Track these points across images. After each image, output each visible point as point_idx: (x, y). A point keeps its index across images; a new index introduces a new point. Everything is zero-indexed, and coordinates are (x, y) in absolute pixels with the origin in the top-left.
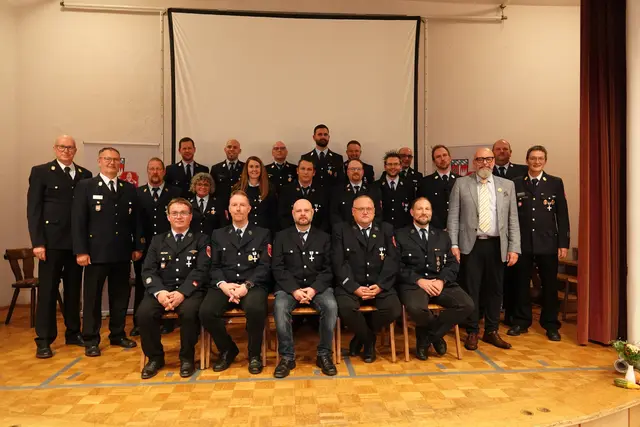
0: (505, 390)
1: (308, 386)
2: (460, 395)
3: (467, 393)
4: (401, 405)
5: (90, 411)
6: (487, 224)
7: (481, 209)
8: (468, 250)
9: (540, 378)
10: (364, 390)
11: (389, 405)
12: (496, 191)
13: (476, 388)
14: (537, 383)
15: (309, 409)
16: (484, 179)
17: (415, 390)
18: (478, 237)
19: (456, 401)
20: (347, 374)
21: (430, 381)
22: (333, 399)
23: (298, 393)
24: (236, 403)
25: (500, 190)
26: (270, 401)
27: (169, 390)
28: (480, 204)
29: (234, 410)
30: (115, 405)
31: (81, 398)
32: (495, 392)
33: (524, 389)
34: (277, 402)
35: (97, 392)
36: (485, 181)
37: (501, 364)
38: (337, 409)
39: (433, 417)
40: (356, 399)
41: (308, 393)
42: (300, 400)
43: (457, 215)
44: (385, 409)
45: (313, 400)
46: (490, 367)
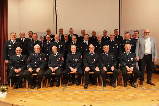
0: (146, 95)
1: (92, 92)
2: (133, 95)
3: (135, 95)
4: (117, 98)
5: (39, 97)
6: (148, 51)
7: (146, 47)
8: (142, 58)
9: (156, 92)
10: (107, 94)
11: (114, 98)
12: (151, 42)
13: (138, 94)
14: (155, 93)
15: (93, 98)
16: (147, 38)
17: (121, 94)
18: (145, 54)
19: (132, 97)
20: (102, 90)
21: (125, 92)
22: (99, 96)
23: (90, 94)
24: (74, 96)
25: (152, 41)
26: (83, 96)
27: (57, 93)
28: (146, 45)
29: (74, 98)
30: (44, 96)
31: (36, 94)
32: (143, 95)
33: (151, 95)
34: (85, 96)
35: (40, 93)
36: (147, 39)
37: (144, 88)
38: (100, 98)
39: (126, 101)
40: (105, 96)
41: (93, 94)
42: (90, 96)
43: (138, 48)
44: (113, 99)
45: (94, 96)
46: (141, 89)
